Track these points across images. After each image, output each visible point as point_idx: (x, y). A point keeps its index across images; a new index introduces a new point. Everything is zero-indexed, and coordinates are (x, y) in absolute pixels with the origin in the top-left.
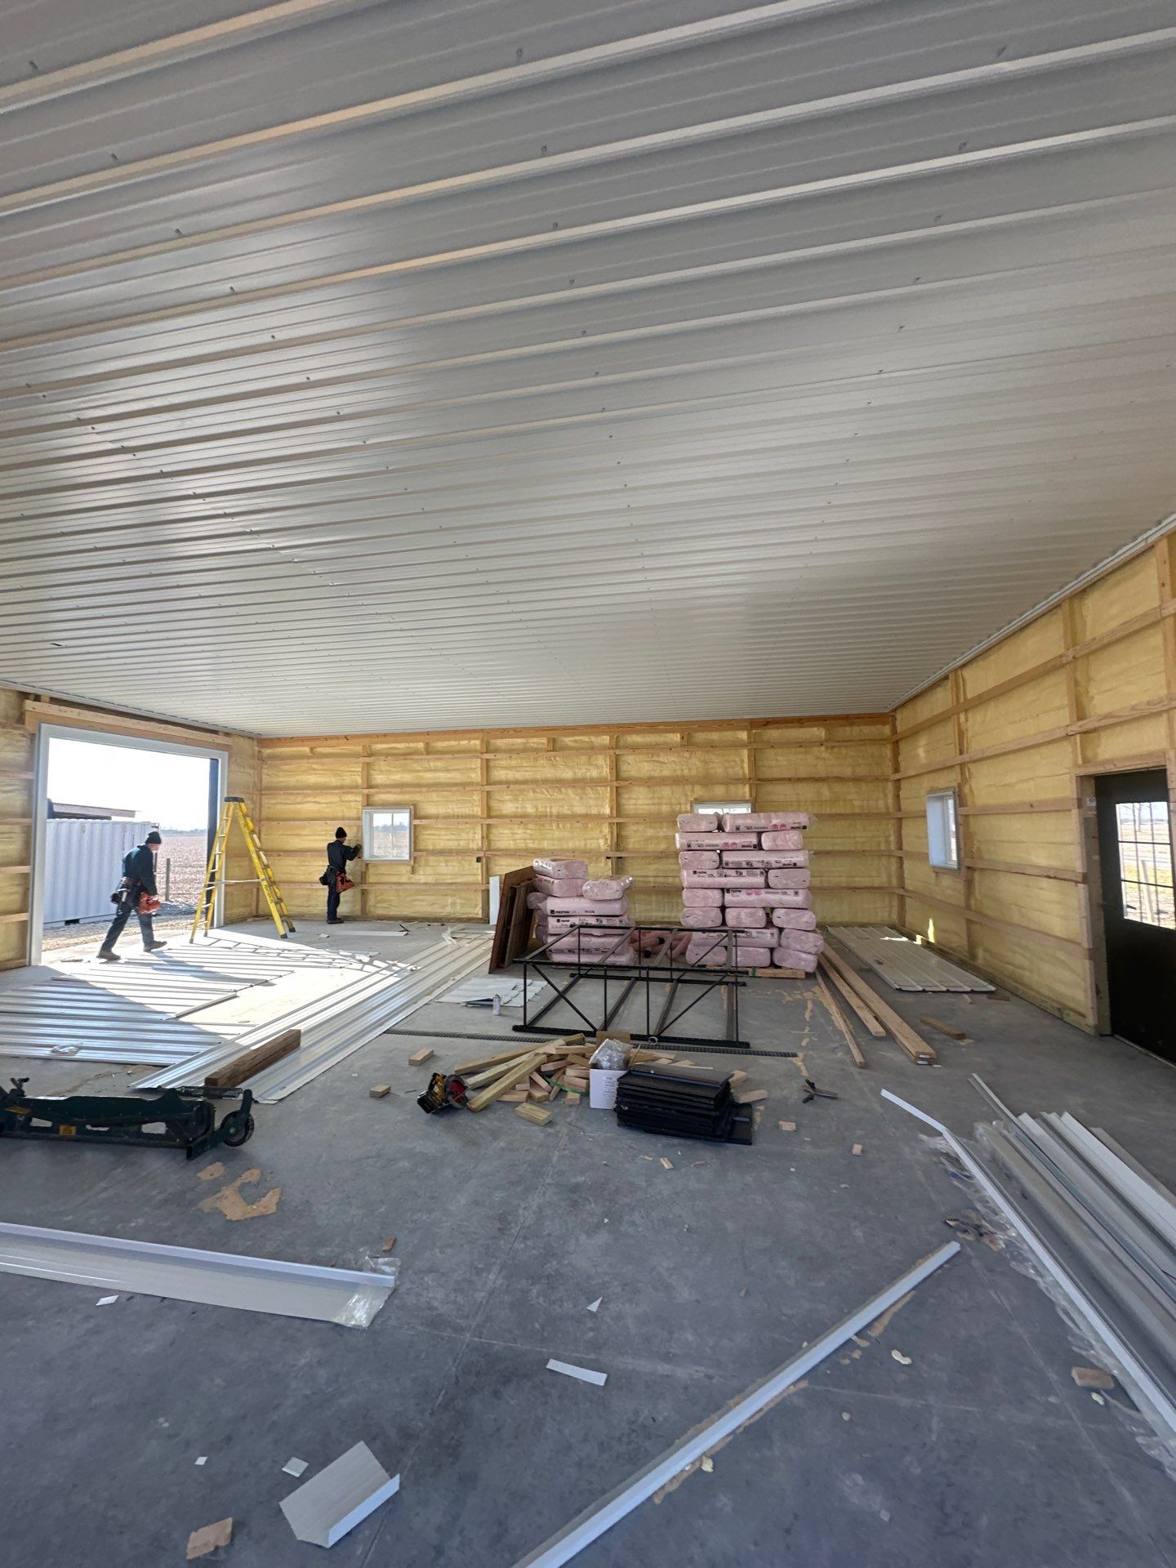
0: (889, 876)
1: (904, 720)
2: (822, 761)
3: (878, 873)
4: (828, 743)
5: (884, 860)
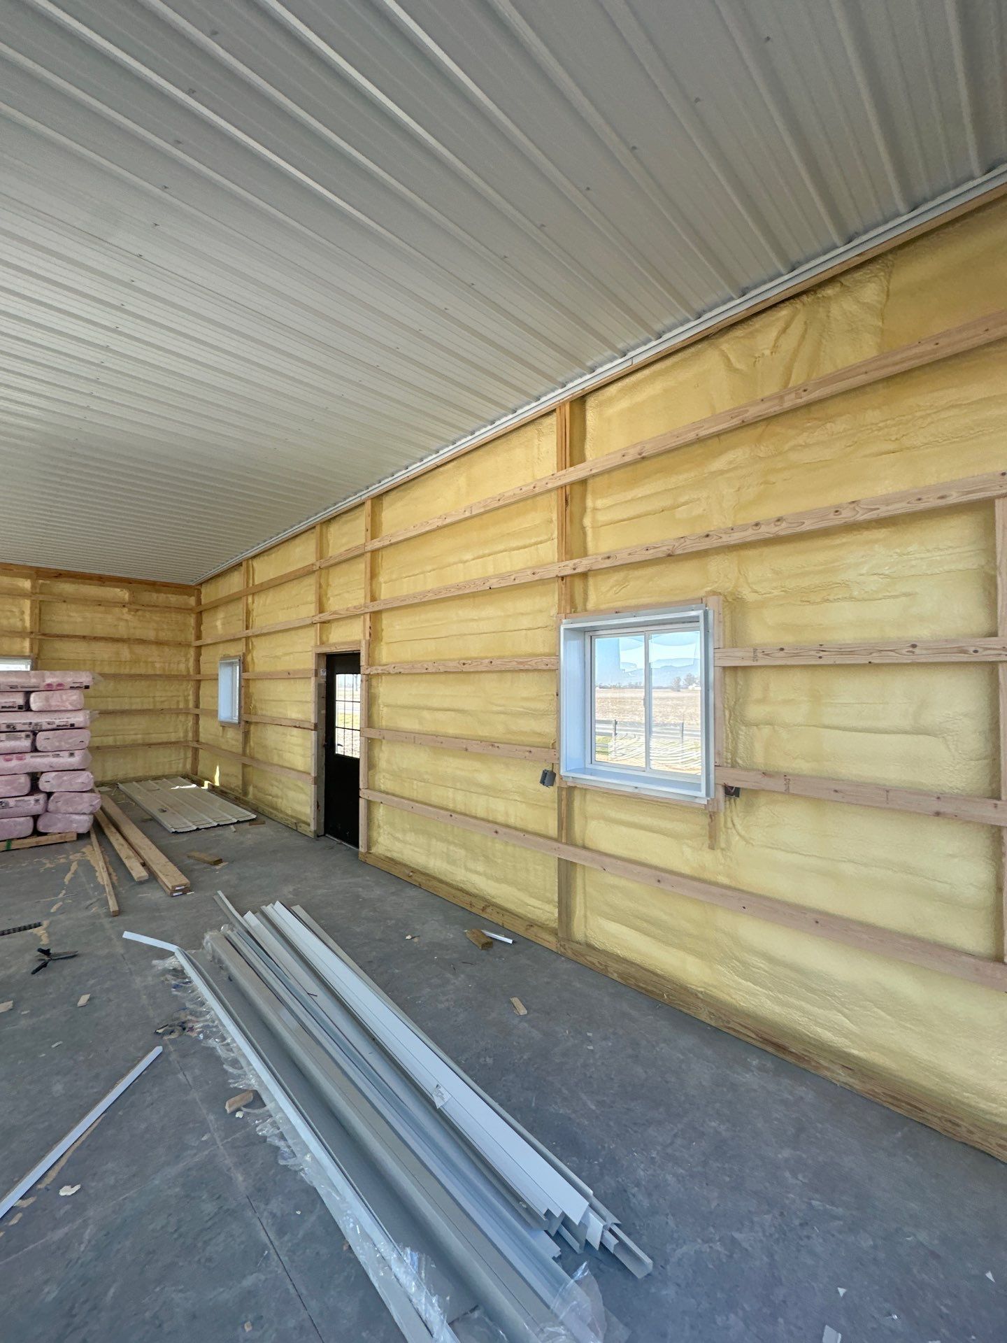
0: (186, 732)
1: (209, 594)
2: (124, 622)
3: (177, 729)
4: (134, 605)
5: (182, 718)
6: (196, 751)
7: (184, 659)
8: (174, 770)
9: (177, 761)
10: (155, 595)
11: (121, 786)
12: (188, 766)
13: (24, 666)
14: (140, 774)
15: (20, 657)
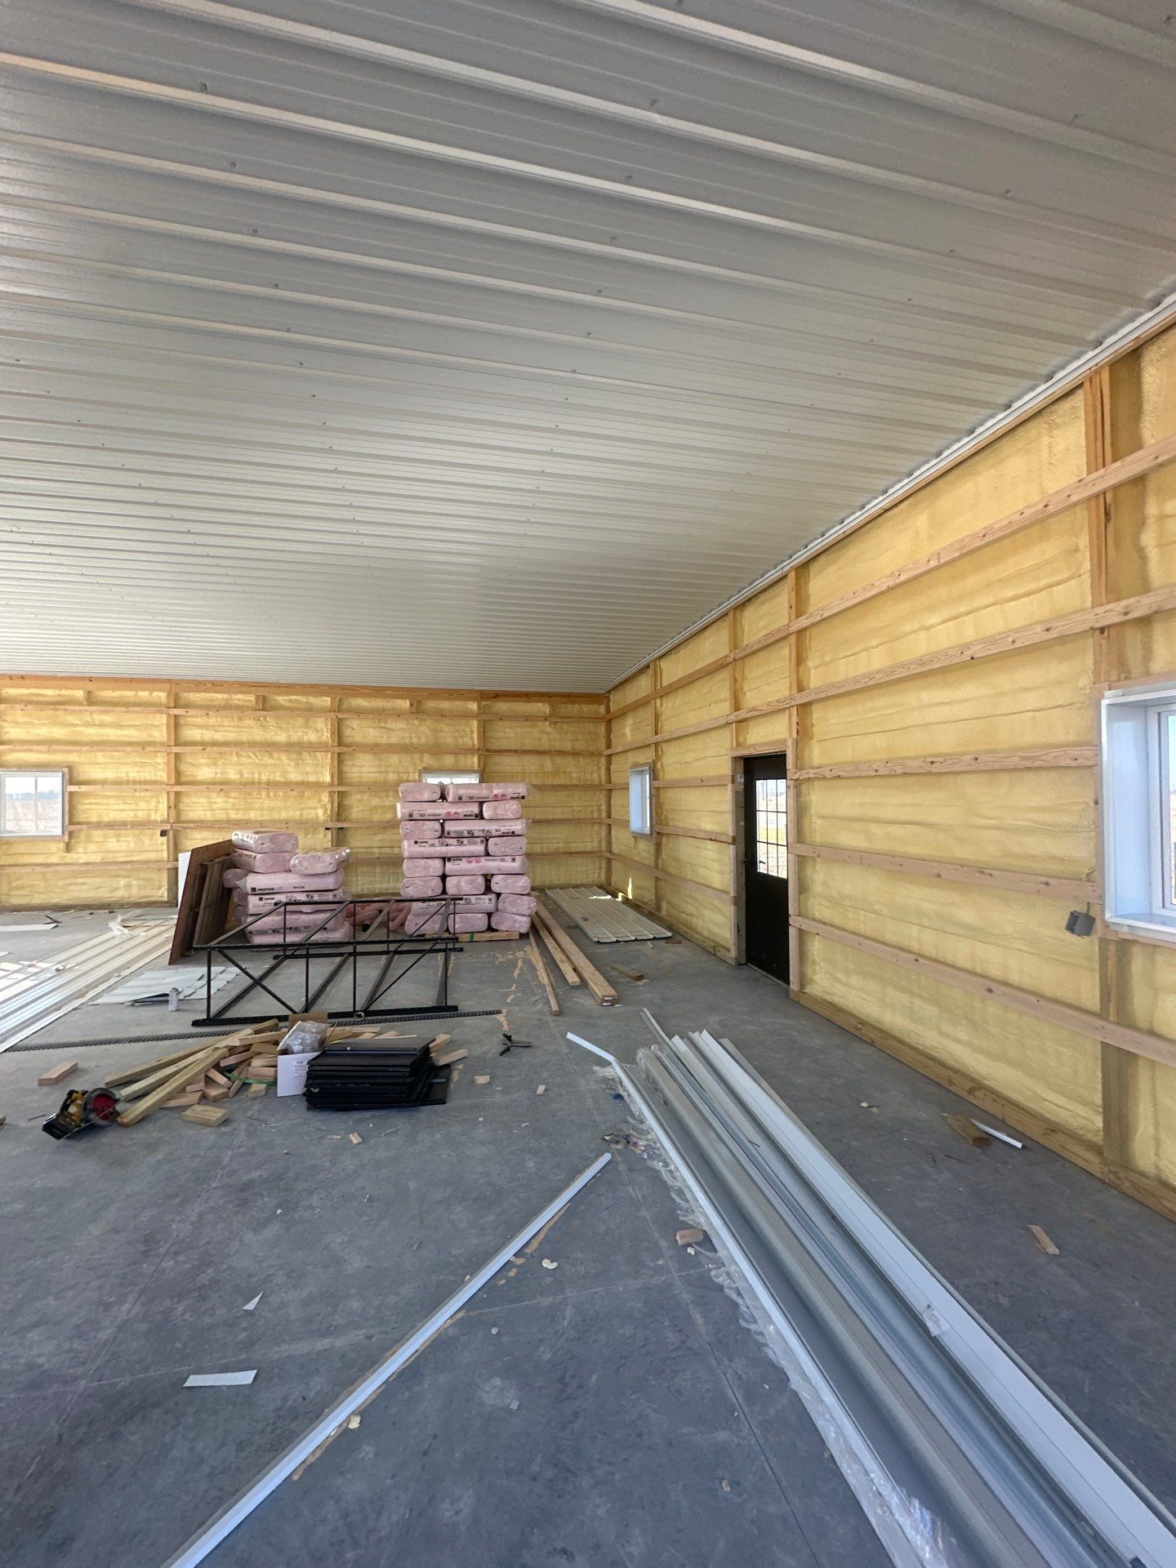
0: (600, 842)
1: (617, 701)
2: (545, 735)
3: (590, 839)
4: (553, 718)
5: (596, 828)
6: (609, 861)
7: (596, 768)
8: (590, 880)
9: (591, 871)
10: (570, 706)
11: (547, 891)
12: (603, 876)
13: (473, 779)
14: (562, 881)
15: (472, 771)
